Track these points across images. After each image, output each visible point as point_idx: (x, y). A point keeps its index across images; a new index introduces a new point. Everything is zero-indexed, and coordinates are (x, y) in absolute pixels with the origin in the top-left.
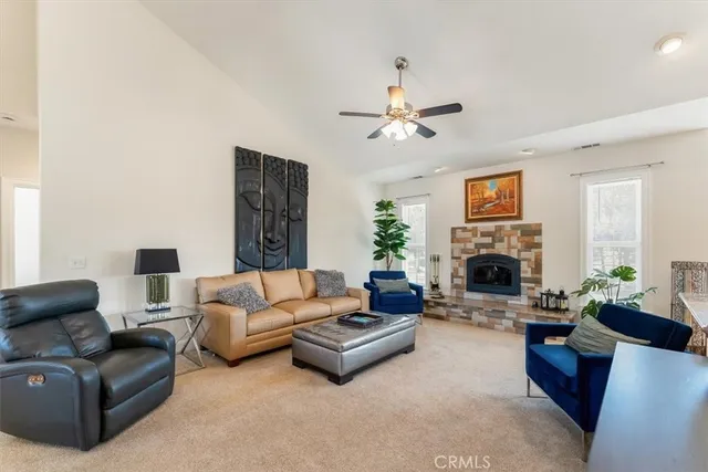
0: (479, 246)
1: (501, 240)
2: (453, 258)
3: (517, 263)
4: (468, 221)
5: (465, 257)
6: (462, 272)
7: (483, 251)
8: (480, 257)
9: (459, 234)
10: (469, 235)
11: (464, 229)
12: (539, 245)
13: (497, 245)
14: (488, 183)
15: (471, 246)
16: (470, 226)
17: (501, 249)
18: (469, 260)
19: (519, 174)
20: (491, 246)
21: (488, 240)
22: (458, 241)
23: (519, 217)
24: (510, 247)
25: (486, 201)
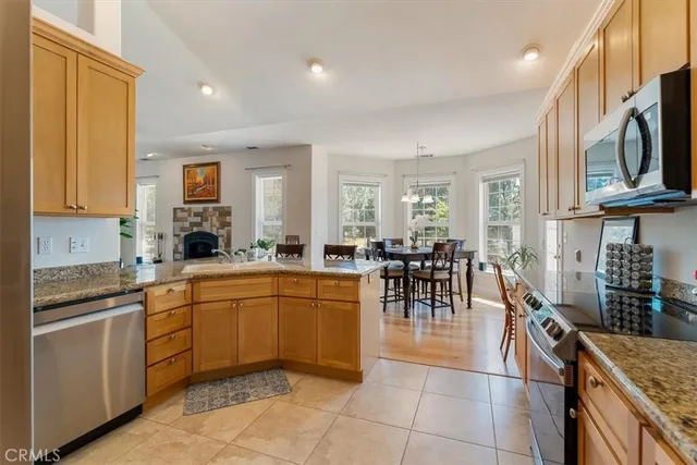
0: (193, 224)
1: (207, 220)
2: (175, 235)
3: (215, 238)
4: (186, 202)
5: (183, 234)
6: (181, 248)
7: (195, 229)
8: (193, 234)
9: (180, 214)
10: (186, 214)
11: (182, 210)
12: (229, 224)
13: (204, 224)
14: (198, 170)
15: (187, 225)
16: (187, 206)
17: (206, 228)
18: (186, 236)
19: (217, 164)
20: (200, 224)
21: (198, 219)
22: (178, 221)
23: (217, 201)
24: (212, 226)
25: (197, 185)
